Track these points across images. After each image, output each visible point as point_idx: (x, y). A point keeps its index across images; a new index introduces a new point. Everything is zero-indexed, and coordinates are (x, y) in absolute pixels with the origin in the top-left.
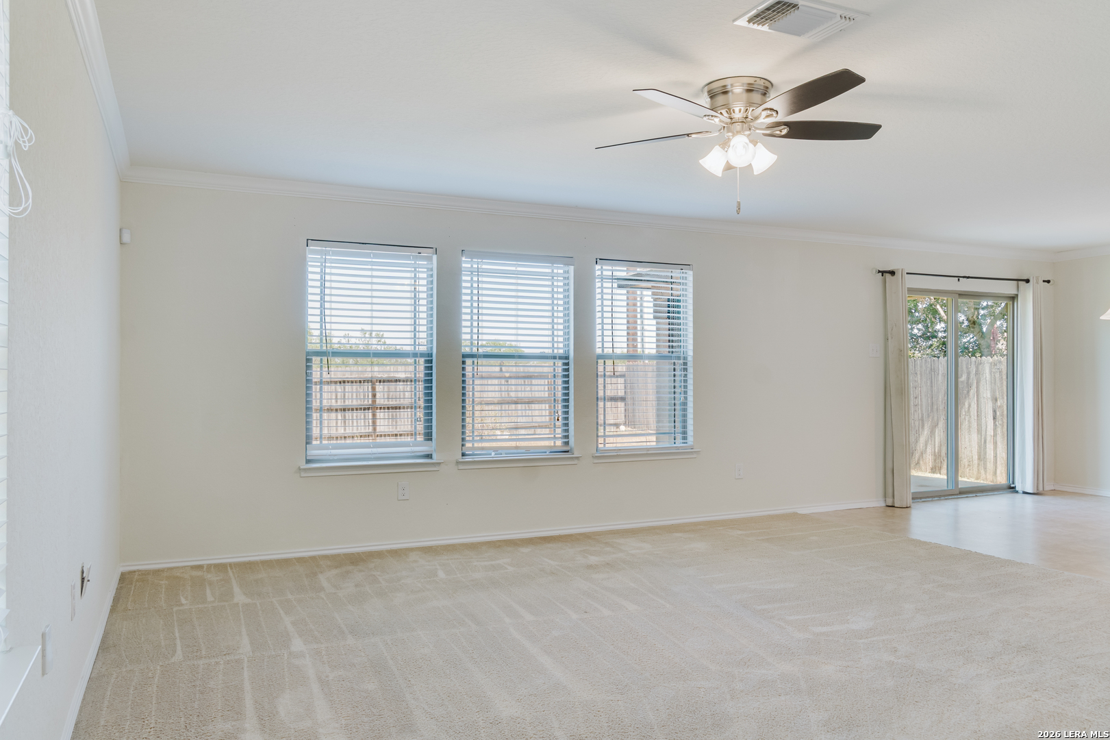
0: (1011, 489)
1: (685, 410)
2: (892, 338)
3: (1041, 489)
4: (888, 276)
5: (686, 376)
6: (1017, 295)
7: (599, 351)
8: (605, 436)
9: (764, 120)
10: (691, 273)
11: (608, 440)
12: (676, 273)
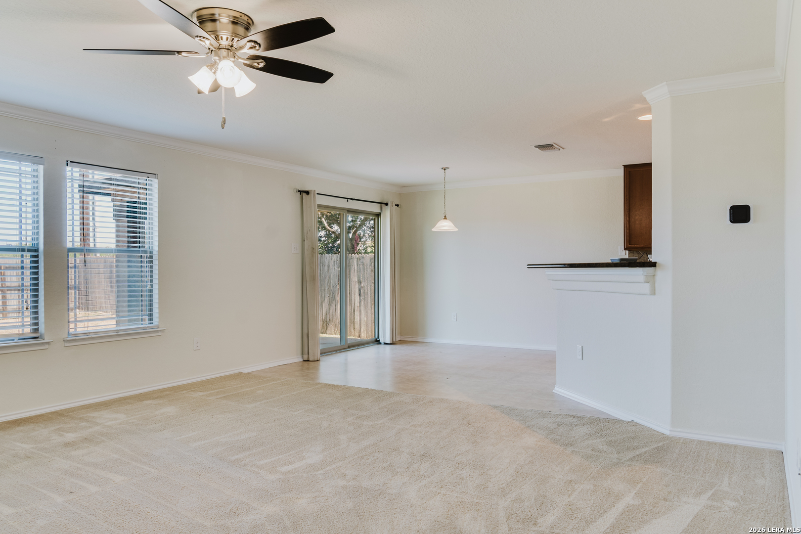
0: (377, 342)
1: (151, 296)
2: (307, 239)
3: (394, 340)
4: (304, 195)
5: (151, 267)
6: (380, 213)
7: (69, 245)
8: (76, 322)
9: (248, 51)
10: (156, 181)
11: (79, 325)
12: (142, 179)
